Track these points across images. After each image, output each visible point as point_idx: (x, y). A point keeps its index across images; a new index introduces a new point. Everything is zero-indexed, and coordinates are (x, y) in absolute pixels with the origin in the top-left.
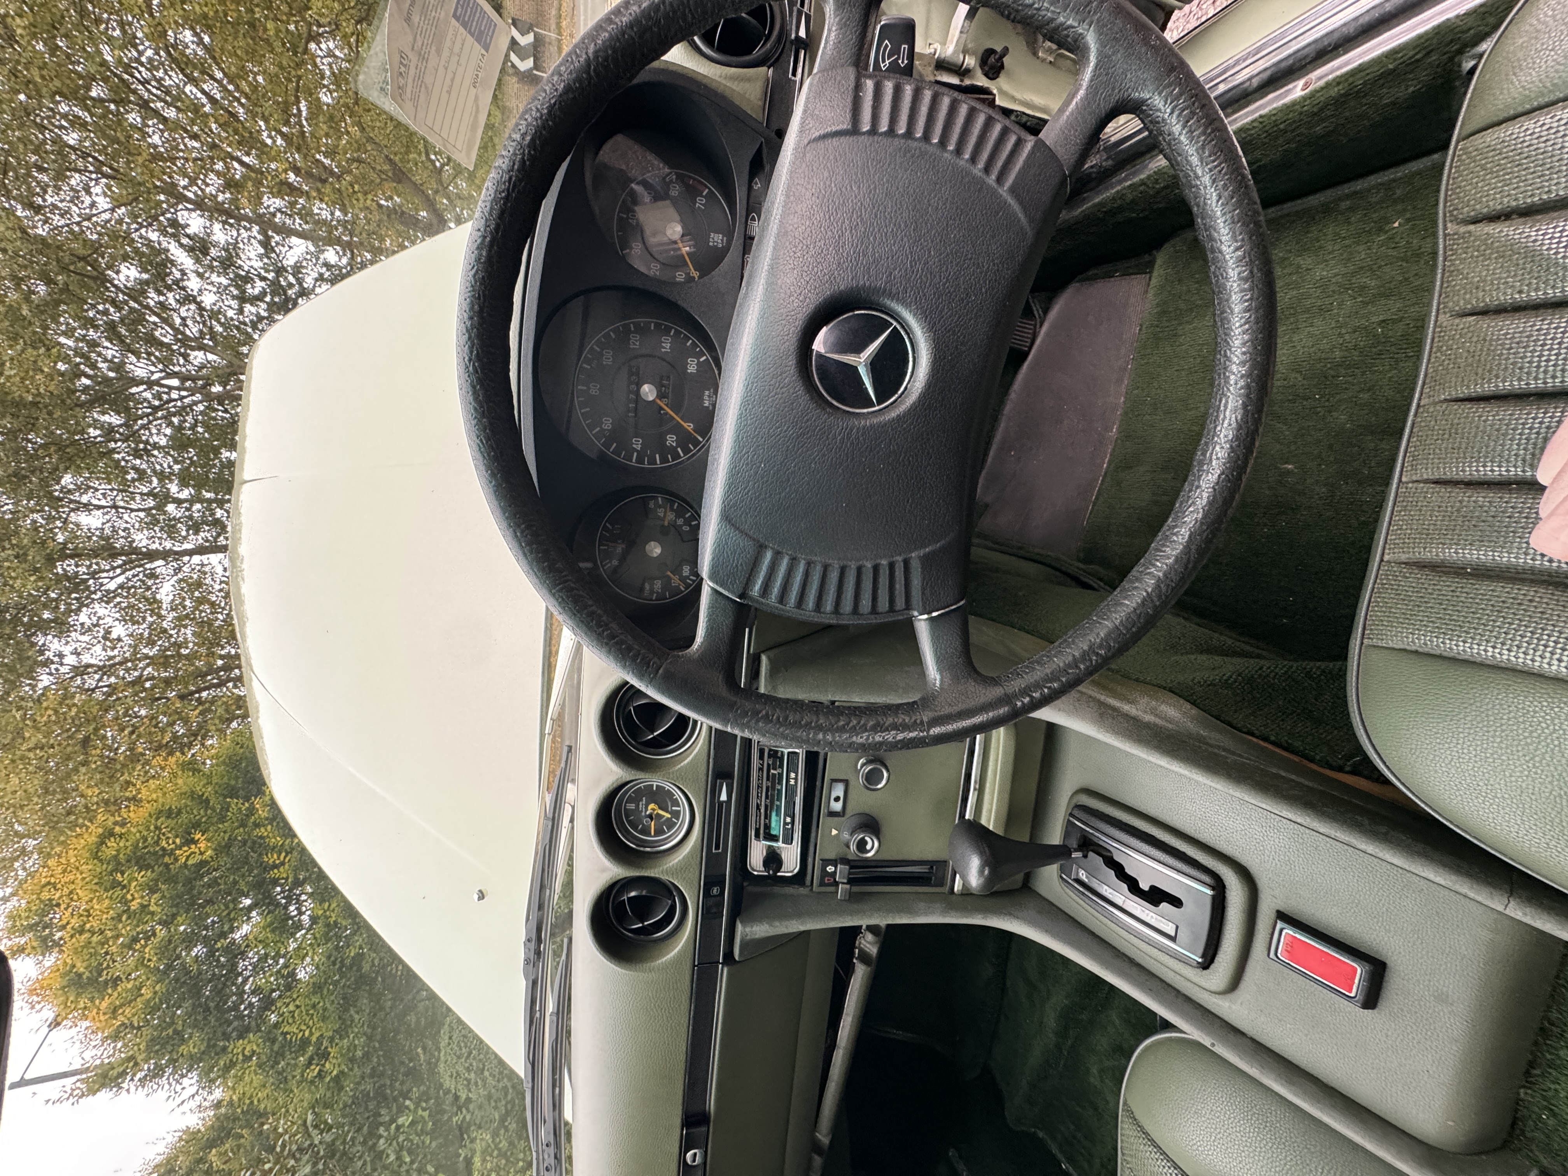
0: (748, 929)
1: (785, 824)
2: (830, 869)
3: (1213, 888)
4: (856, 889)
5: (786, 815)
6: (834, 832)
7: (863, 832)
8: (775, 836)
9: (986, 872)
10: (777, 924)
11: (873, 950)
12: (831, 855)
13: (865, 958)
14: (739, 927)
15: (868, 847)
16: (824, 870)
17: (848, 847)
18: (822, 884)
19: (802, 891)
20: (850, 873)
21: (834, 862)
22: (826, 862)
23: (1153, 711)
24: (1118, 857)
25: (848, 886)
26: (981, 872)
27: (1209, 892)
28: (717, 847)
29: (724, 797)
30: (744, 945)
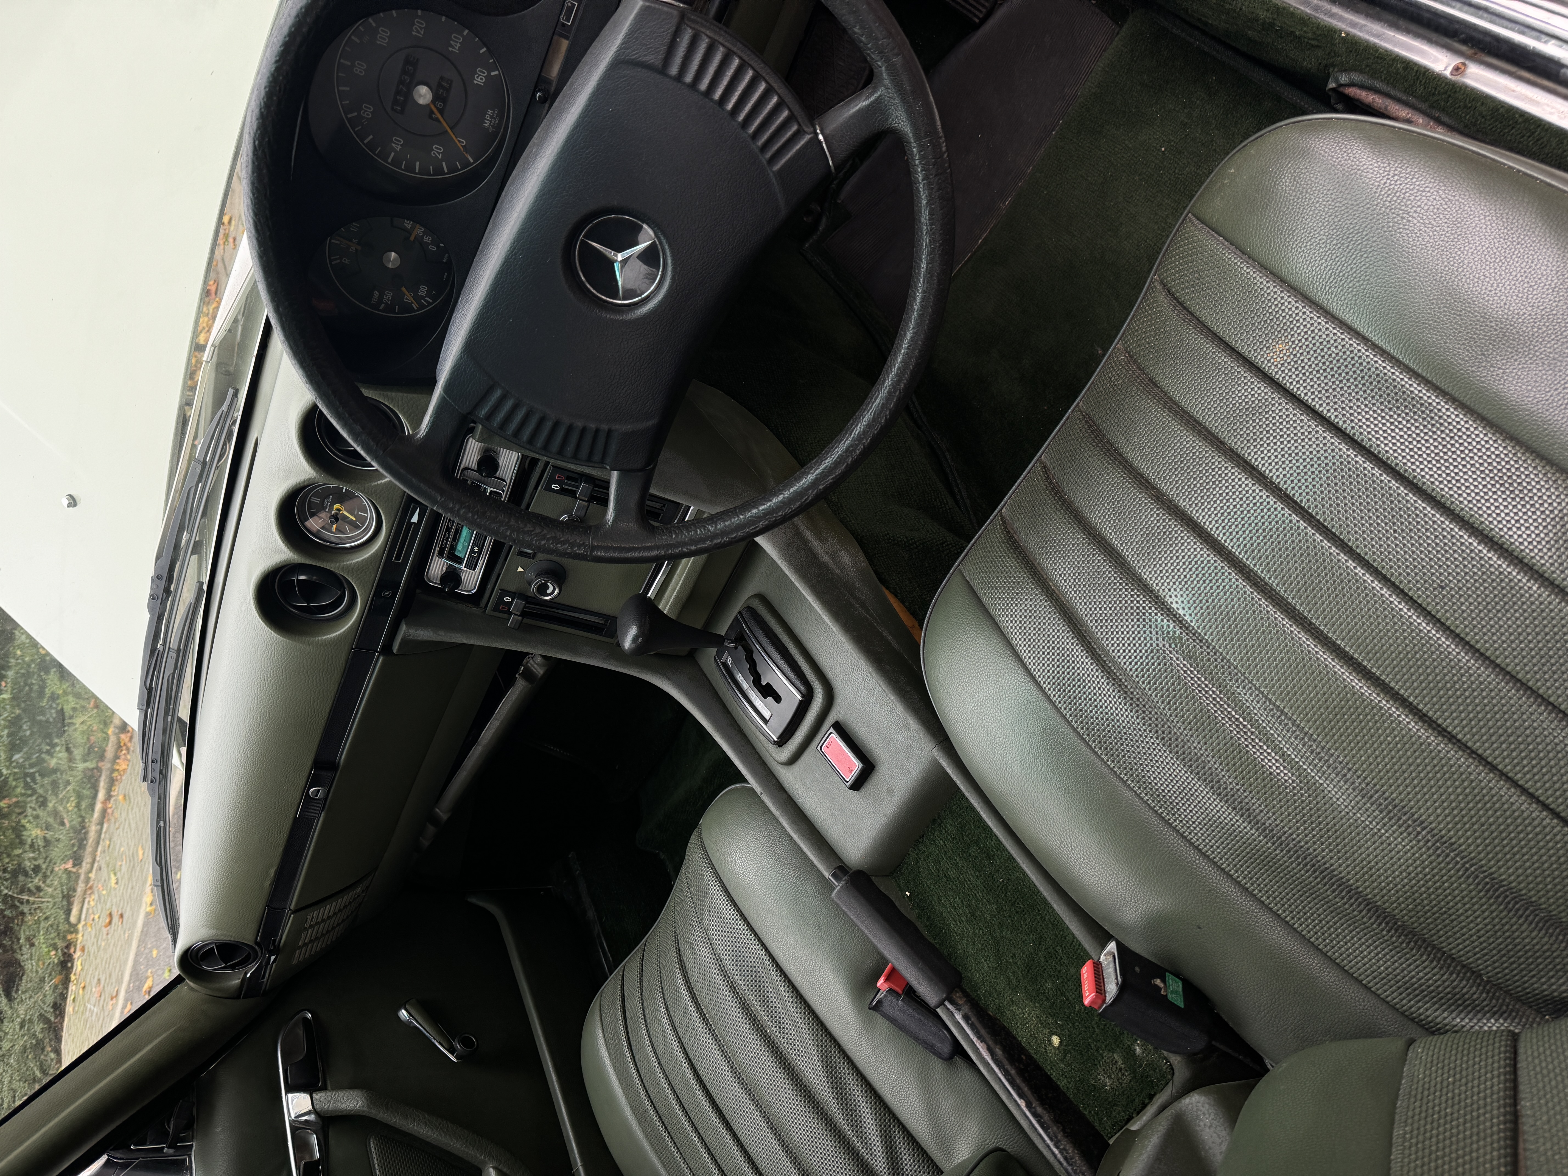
0: (411, 631)
1: (472, 551)
2: (507, 599)
3: (803, 696)
4: (526, 620)
5: (474, 545)
6: (520, 569)
7: (548, 578)
8: (460, 558)
9: (640, 640)
10: (442, 633)
11: (539, 671)
12: (512, 588)
13: (528, 675)
14: (403, 628)
15: (549, 592)
16: (501, 598)
17: (530, 585)
18: (496, 609)
19: (474, 609)
20: (525, 607)
21: (513, 595)
22: (505, 592)
24: (756, 656)
25: (520, 618)
26: (635, 640)
27: (799, 698)
28: (398, 558)
29: (415, 519)
30: (405, 642)
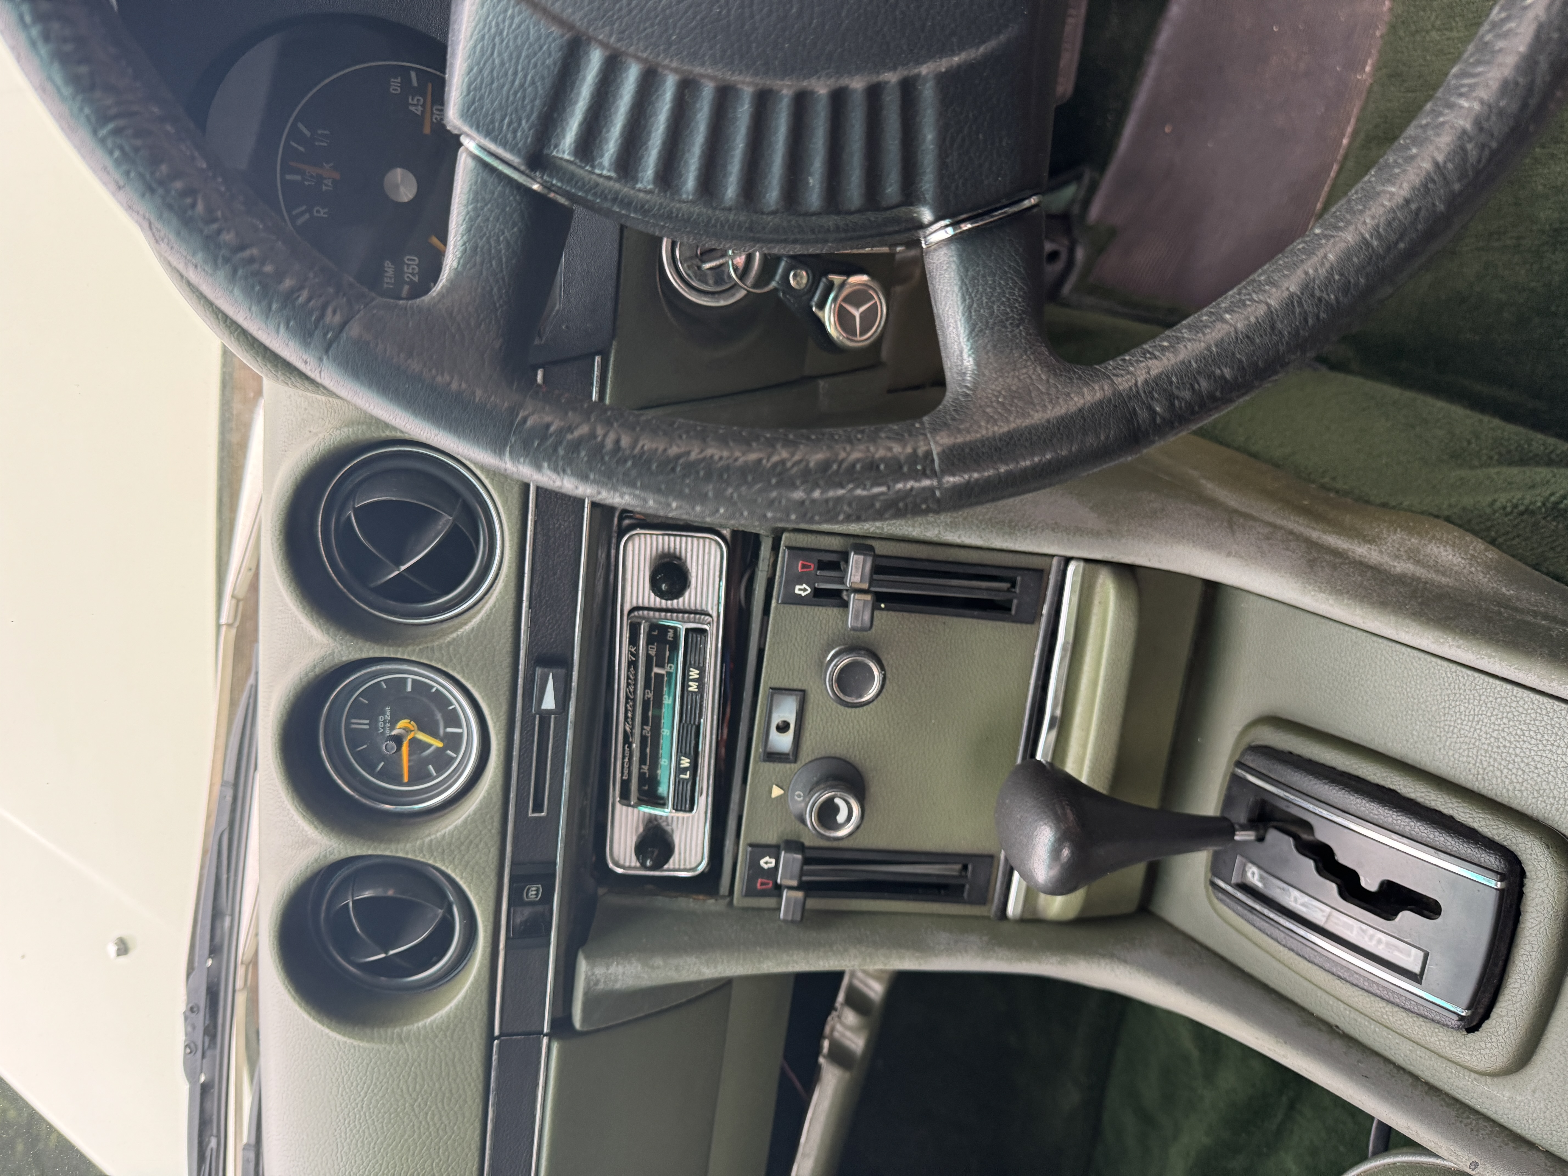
0: (600, 971)
1: (680, 770)
2: (767, 862)
3: (1502, 877)
4: (814, 903)
5: (681, 752)
6: (776, 792)
7: (832, 787)
8: (662, 798)
9: (1066, 852)
10: (658, 961)
11: (856, 1043)
12: (771, 837)
13: (840, 1055)
14: (583, 966)
15: (841, 818)
16: (755, 869)
17: (803, 821)
18: (751, 892)
19: (711, 904)
20: (802, 873)
21: (774, 850)
22: (759, 849)
23: (1413, 555)
24: (1323, 834)
25: (800, 894)
26: (1056, 853)
27: (1495, 884)
28: (538, 807)
29: (549, 702)
30: (593, 1001)
